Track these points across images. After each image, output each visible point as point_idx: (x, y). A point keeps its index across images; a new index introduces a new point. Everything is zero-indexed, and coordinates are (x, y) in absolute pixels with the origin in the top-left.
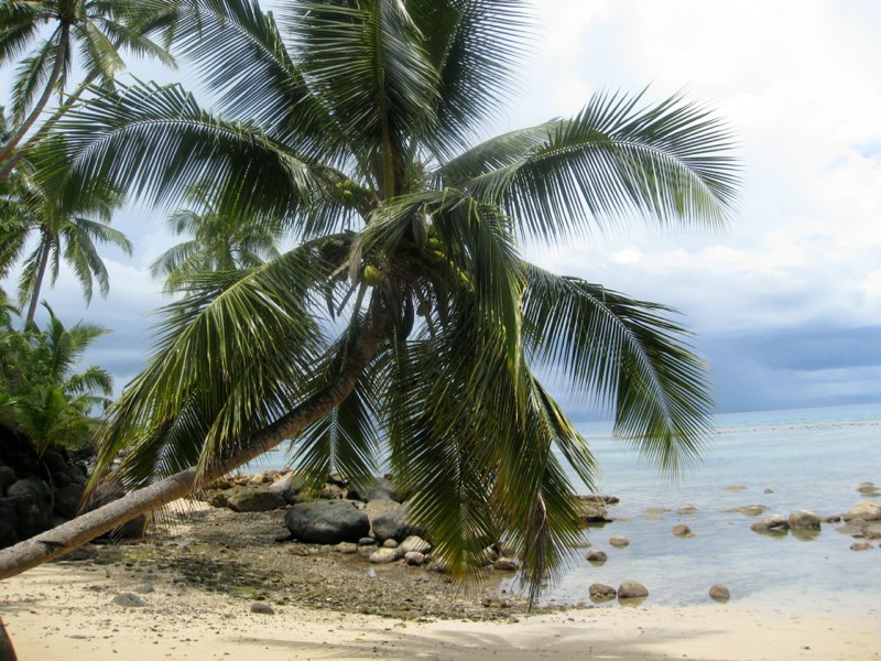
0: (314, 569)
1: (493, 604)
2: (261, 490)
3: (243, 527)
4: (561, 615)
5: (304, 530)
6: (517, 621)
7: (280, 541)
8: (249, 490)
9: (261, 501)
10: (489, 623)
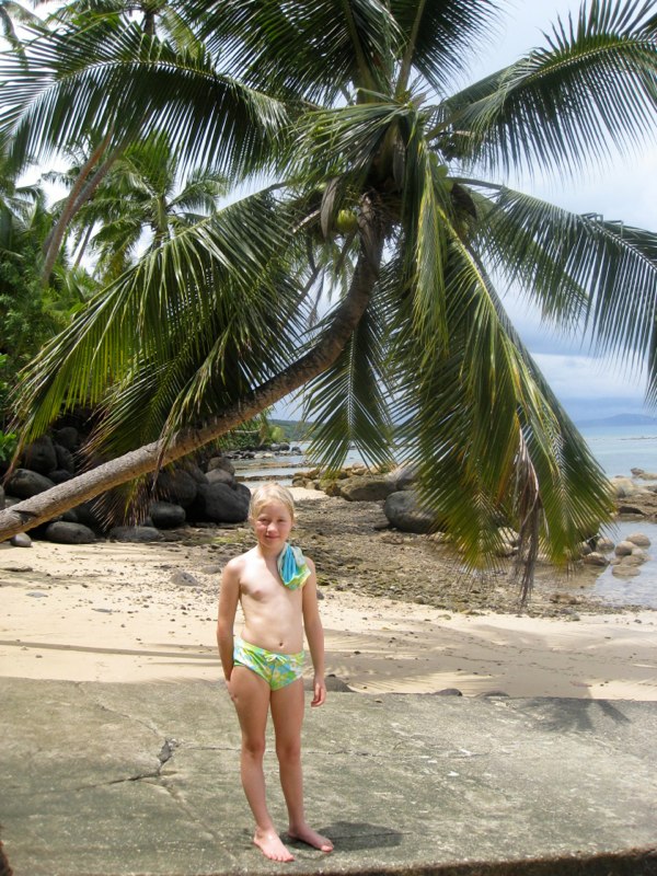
0: (397, 559)
1: (562, 600)
2: (377, 479)
3: (350, 515)
4: (631, 616)
5: (400, 519)
6: (578, 620)
7: (379, 529)
8: (363, 480)
9: (373, 491)
10: (547, 620)
